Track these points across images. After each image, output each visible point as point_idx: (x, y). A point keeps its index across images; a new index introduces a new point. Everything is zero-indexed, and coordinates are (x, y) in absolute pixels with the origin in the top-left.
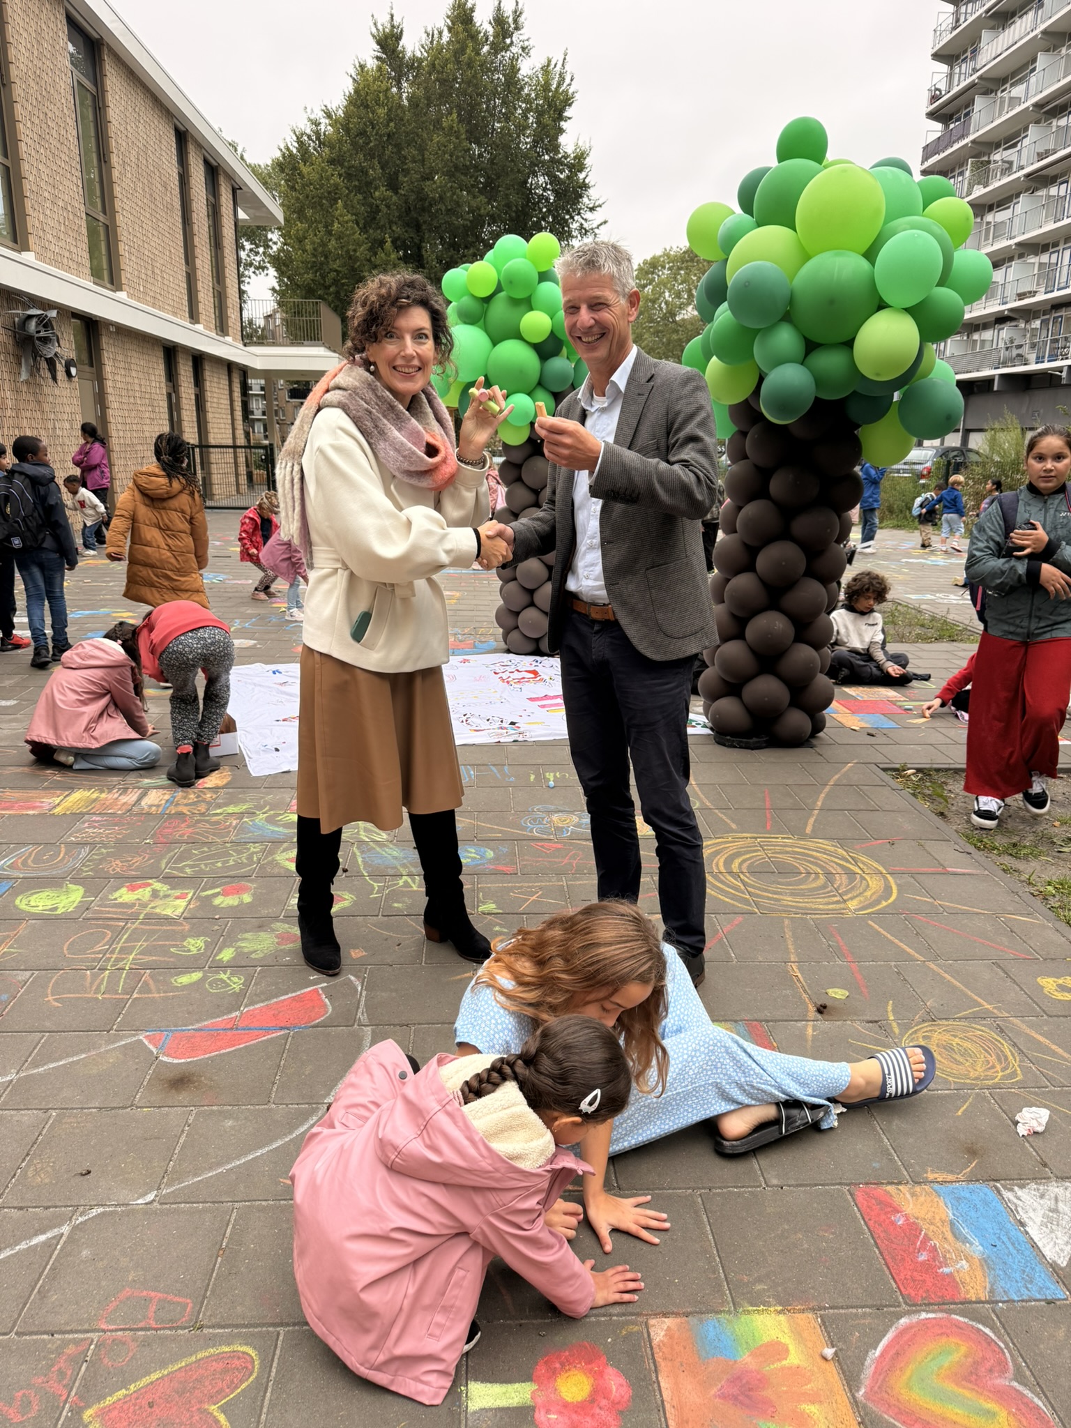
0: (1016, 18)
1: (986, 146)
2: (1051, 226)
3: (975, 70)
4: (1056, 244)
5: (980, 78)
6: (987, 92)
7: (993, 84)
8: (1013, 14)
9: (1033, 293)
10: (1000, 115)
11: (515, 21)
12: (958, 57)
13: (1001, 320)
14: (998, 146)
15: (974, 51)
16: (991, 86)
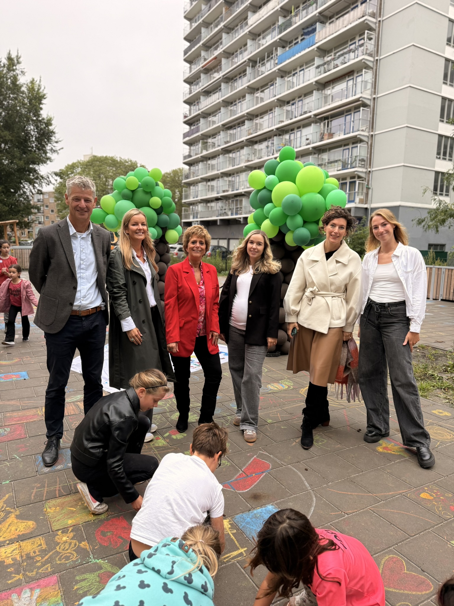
0: (211, 94)
1: (205, 137)
2: (231, 168)
3: (199, 110)
4: (233, 174)
5: (202, 112)
6: (204, 117)
7: (206, 115)
8: (210, 92)
9: (227, 191)
10: (210, 126)
11: (17, 60)
12: (192, 104)
13: (217, 199)
14: (210, 137)
15: (198, 103)
16: (205, 116)
